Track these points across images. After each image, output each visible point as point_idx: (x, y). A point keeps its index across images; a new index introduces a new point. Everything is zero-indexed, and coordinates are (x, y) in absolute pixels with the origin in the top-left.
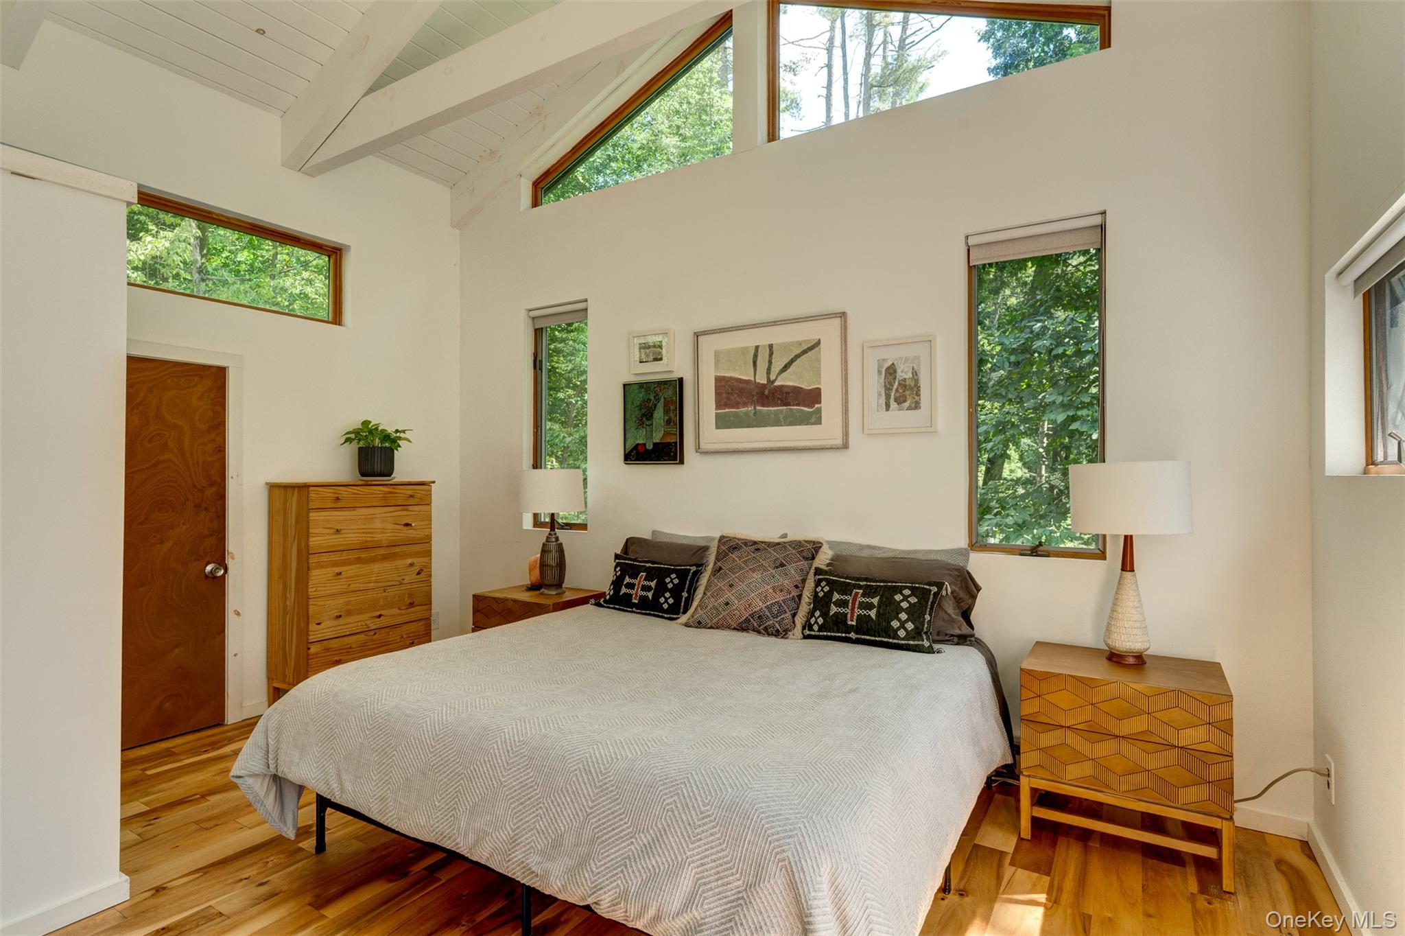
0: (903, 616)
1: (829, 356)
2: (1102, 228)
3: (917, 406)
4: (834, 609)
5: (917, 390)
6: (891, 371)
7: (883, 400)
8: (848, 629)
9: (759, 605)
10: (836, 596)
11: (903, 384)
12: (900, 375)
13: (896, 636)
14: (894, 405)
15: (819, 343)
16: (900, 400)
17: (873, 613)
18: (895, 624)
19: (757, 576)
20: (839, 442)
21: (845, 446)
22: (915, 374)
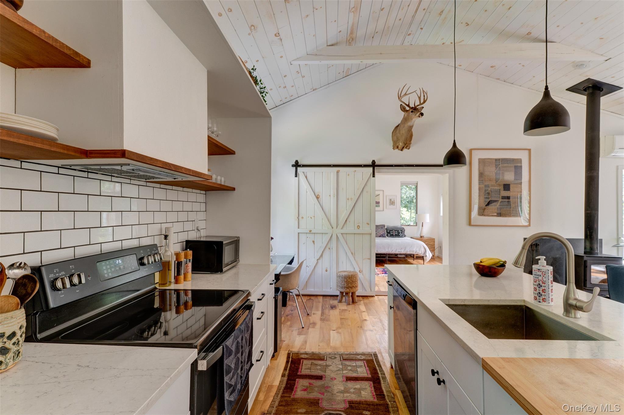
0: (401, 233)
1: (381, 196)
2: (417, 183)
3: (394, 205)
4: (391, 233)
5: (394, 203)
6: (391, 200)
7: (389, 204)
8: (394, 236)
9: (382, 234)
10: (391, 232)
11: (392, 202)
12: (392, 200)
13: (400, 236)
14: (391, 205)
15: (379, 195)
16: (392, 204)
17: (397, 233)
18: (400, 234)
19: (379, 230)
20: (382, 210)
21: (383, 210)
22: (394, 200)
